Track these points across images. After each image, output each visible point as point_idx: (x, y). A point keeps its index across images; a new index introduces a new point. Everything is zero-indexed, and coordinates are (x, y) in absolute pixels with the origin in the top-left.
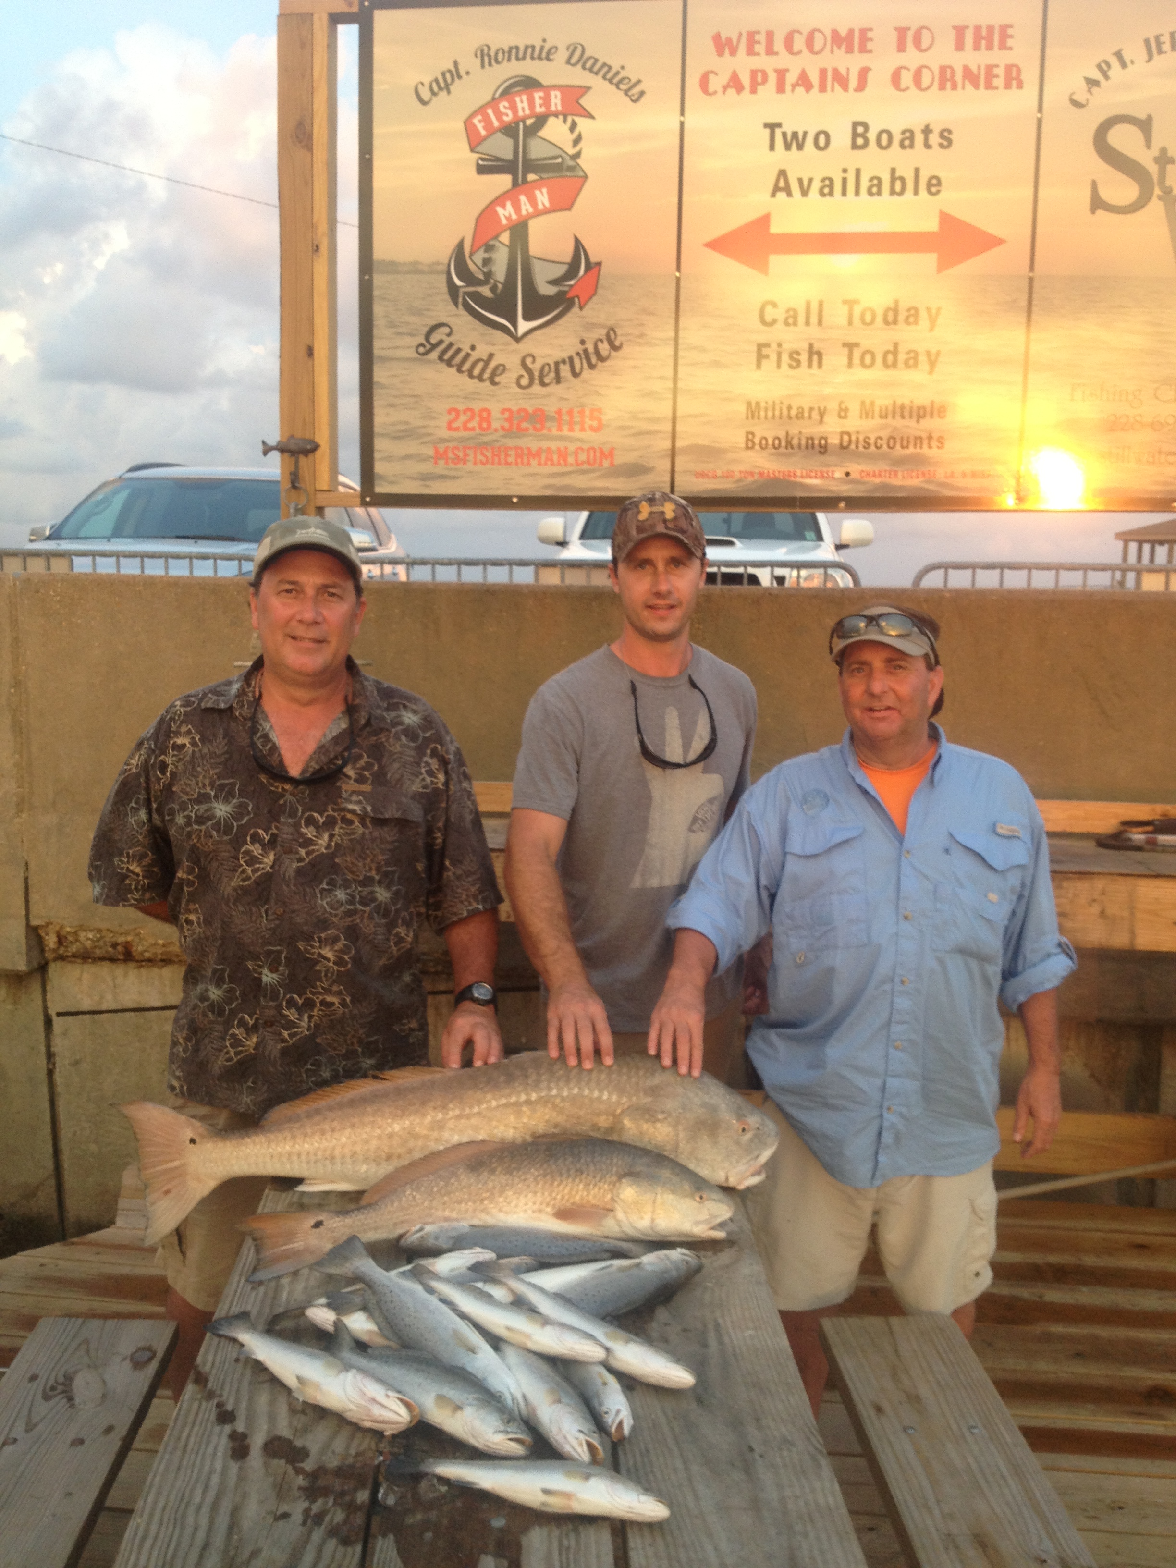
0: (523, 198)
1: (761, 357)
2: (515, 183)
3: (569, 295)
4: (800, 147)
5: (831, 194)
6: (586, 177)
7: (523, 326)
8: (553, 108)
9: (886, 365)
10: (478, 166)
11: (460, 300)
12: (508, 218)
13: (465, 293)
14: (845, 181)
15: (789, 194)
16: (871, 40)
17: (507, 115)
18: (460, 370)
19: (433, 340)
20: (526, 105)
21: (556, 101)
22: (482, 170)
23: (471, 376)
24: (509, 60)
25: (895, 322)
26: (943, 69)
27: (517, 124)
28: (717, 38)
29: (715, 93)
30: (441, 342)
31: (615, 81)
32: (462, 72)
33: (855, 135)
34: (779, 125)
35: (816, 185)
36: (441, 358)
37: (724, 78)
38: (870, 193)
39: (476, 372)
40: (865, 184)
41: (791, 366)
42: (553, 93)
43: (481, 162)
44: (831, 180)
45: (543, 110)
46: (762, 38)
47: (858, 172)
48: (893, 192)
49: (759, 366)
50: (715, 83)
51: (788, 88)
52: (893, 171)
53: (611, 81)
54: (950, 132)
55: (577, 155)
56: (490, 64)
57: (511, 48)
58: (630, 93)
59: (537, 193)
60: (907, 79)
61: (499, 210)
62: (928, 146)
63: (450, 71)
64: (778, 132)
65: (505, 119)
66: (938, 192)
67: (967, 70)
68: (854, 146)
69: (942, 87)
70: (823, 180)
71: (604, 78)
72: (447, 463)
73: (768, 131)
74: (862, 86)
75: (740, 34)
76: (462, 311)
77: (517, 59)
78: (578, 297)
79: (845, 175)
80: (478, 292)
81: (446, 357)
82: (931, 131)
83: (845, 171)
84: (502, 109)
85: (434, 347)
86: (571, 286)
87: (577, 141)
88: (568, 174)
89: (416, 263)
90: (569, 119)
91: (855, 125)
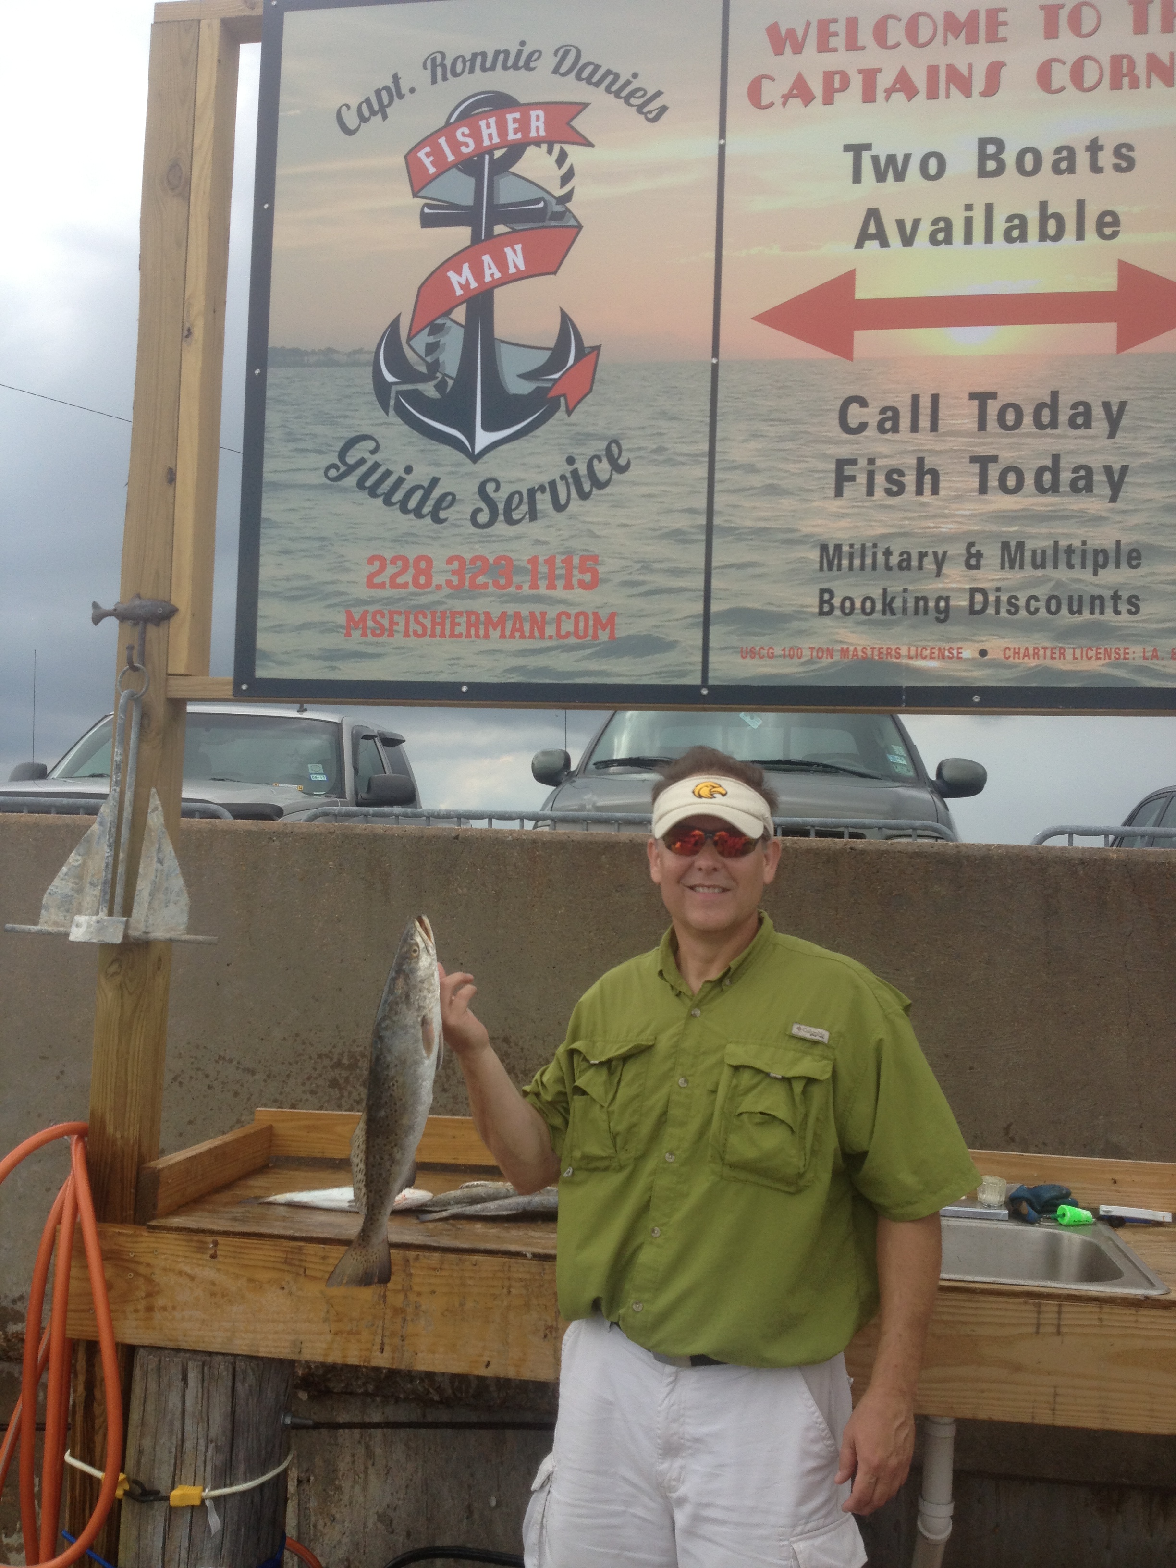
0: (487, 259)
1: (842, 479)
2: (476, 238)
3: (552, 394)
4: (900, 176)
5: (948, 241)
6: (579, 227)
7: (483, 438)
8: (533, 134)
9: (1041, 489)
10: (422, 214)
11: (392, 402)
12: (465, 287)
13: (398, 393)
14: (969, 222)
15: (884, 243)
16: (1005, 24)
17: (467, 145)
18: (388, 502)
19: (351, 460)
20: (493, 130)
21: (538, 124)
22: (427, 221)
23: (404, 510)
24: (472, 71)
25: (1054, 424)
26: (1116, 60)
27: (481, 157)
28: (773, 31)
29: (772, 104)
30: (362, 461)
31: (624, 94)
32: (405, 90)
33: (983, 157)
34: (868, 147)
35: (925, 229)
36: (360, 485)
37: (785, 85)
38: (1008, 238)
39: (412, 504)
40: (1000, 226)
41: (889, 492)
42: (533, 114)
43: (426, 210)
44: (948, 222)
45: (519, 136)
46: (840, 27)
47: (989, 209)
48: (1043, 236)
49: (839, 493)
50: (771, 92)
51: (880, 95)
52: (1043, 205)
53: (617, 95)
54: (1130, 148)
55: (568, 197)
56: (445, 78)
57: (475, 56)
58: (645, 110)
59: (508, 250)
60: (1060, 76)
61: (452, 275)
62: (1096, 168)
63: (387, 88)
64: (866, 156)
65: (464, 150)
66: (1114, 235)
67: (1153, 62)
68: (983, 173)
69: (1116, 85)
70: (935, 222)
71: (608, 90)
72: (364, 635)
73: (850, 155)
74: (992, 88)
75: (808, 24)
76: (393, 417)
77: (484, 69)
78: (564, 395)
79: (969, 214)
80: (417, 390)
81: (368, 484)
82: (1101, 148)
83: (969, 207)
84: (460, 138)
85: (351, 469)
86: (555, 380)
87: (567, 178)
88: (553, 223)
89: (330, 351)
90: (557, 148)
91: (983, 143)
